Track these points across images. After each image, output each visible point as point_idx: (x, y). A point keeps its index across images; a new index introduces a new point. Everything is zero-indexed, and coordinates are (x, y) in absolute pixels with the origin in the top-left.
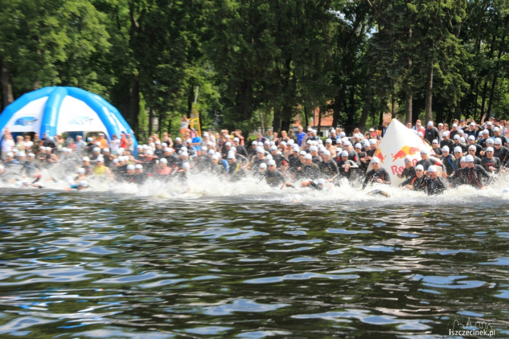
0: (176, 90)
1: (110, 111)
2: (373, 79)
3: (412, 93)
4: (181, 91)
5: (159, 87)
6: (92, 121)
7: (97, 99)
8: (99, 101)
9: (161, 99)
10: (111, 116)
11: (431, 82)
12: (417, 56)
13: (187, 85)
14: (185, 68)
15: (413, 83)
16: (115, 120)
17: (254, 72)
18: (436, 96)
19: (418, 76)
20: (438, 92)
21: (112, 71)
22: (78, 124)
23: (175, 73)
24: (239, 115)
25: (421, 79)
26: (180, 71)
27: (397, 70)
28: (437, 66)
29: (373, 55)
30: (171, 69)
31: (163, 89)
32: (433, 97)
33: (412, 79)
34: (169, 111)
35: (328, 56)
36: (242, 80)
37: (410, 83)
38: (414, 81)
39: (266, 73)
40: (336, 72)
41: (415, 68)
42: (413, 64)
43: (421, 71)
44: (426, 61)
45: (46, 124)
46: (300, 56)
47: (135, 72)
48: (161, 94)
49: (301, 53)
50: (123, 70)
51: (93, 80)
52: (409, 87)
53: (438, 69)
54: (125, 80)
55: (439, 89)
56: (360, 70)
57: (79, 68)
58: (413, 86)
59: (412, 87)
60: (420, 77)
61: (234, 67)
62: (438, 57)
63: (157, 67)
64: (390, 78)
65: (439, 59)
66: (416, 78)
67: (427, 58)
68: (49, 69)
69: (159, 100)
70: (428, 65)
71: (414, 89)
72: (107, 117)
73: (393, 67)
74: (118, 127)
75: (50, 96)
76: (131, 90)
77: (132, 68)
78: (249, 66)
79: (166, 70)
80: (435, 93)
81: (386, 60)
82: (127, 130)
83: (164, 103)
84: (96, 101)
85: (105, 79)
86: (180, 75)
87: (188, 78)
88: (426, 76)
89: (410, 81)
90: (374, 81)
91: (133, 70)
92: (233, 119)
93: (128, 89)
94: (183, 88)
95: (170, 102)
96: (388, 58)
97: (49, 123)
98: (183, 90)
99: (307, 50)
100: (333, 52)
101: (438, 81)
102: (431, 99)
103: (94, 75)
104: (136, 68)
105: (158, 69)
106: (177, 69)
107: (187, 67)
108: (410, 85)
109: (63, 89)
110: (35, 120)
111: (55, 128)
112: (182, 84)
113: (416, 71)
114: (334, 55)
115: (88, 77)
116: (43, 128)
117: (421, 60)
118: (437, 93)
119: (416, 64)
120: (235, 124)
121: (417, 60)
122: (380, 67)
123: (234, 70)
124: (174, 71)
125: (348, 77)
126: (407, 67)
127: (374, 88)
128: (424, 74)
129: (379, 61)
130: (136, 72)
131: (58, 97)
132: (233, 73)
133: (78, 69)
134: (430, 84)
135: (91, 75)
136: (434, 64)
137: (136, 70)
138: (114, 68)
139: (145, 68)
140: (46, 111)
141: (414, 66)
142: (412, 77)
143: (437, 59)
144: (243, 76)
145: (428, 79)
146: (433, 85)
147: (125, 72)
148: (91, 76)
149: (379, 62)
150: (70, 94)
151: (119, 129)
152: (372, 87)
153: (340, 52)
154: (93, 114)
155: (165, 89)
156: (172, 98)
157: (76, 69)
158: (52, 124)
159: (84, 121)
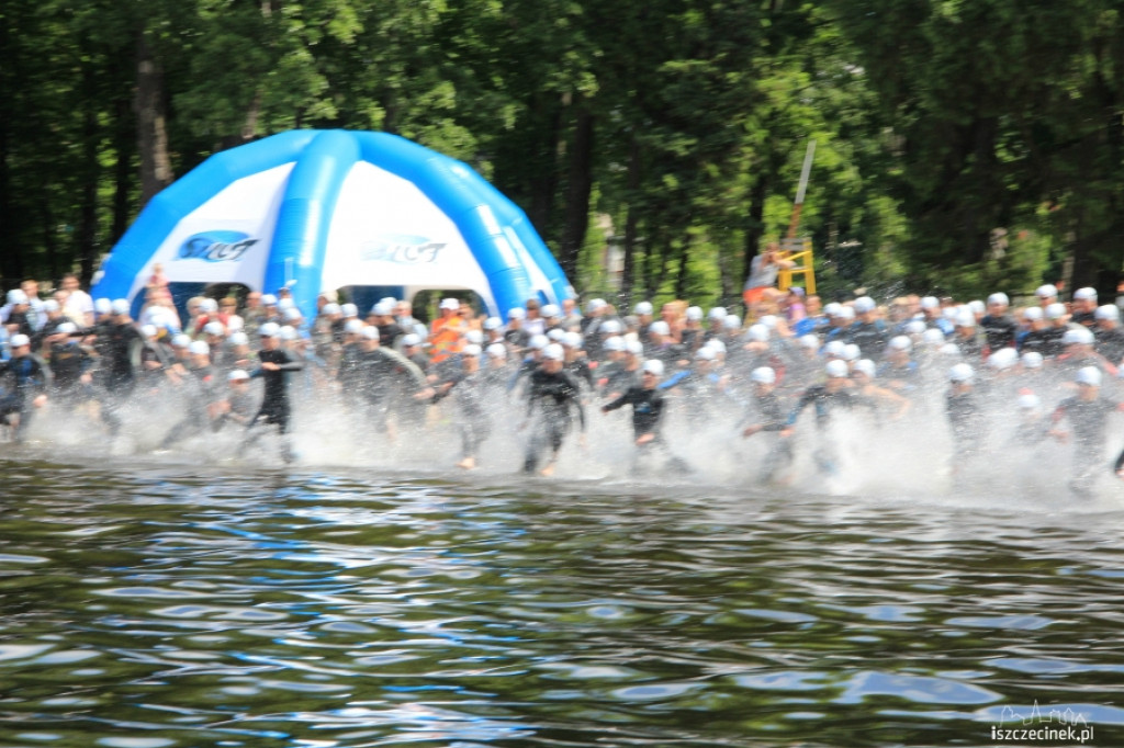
0: (723, 152)
1: (504, 221)
4: (741, 154)
5: (666, 140)
6: (441, 252)
7: (457, 176)
8: (464, 182)
9: (671, 181)
10: (503, 234)
13: (759, 135)
14: (758, 75)
16: (515, 251)
17: (1012, 92)
21: (498, 81)
22: (392, 258)
23: (722, 91)
24: (948, 245)
26: (742, 82)
30: (710, 77)
31: (681, 146)
34: (697, 225)
36: (966, 121)
39: (1054, 98)
45: (288, 260)
47: (585, 84)
48: (670, 162)
50: (543, 76)
51: (444, 113)
54: (544, 114)
57: (396, 68)
61: (943, 71)
63: (662, 69)
68: (296, 69)
69: (663, 184)
72: (489, 239)
74: (525, 274)
75: (300, 159)
76: (562, 147)
77: (576, 71)
78: (998, 71)
79: (691, 78)
82: (554, 285)
83: (681, 195)
84: (453, 181)
85: (480, 107)
86: (739, 98)
87: (764, 111)
91: (580, 79)
92: (926, 260)
93: (553, 143)
94: (751, 144)
95: (701, 194)
97: (295, 254)
98: (748, 150)
103: (447, 94)
104: (589, 70)
105: (664, 74)
106: (733, 76)
107: (765, 70)
109: (342, 139)
110: (251, 243)
111: (315, 273)
112: (743, 130)
115: (425, 99)
116: (274, 276)
120: (933, 275)
123: (942, 84)
124: (719, 84)
130: (589, 85)
131: (327, 166)
133: (393, 73)
135: (435, 92)
137: (589, 76)
138: (505, 69)
139: (621, 69)
140: (287, 213)
144: (971, 107)
147: (551, 84)
148: (437, 98)
150: (369, 154)
151: (529, 283)
154: (444, 228)
155: (688, 147)
156: (707, 178)
157: (384, 69)
158: (306, 259)
159: (413, 252)
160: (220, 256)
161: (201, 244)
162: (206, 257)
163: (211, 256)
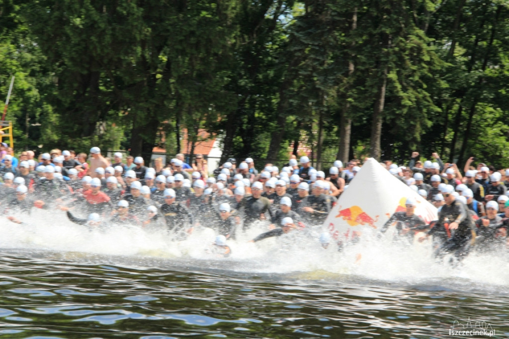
2: (292, 88)
3: (352, 115)
11: (382, 101)
12: (363, 58)
15: (355, 99)
18: (388, 122)
19: (363, 89)
20: (393, 117)
25: (367, 95)
27: (331, 78)
28: (393, 75)
29: (296, 51)
32: (384, 125)
33: (353, 92)
35: (224, 46)
37: (350, 99)
38: (356, 96)
40: (233, 72)
41: (359, 76)
42: (356, 70)
43: (368, 83)
44: (376, 67)
46: (181, 41)
49: (183, 38)
52: (348, 105)
53: (394, 82)
55: (393, 113)
56: (271, 73)
58: (354, 103)
59: (352, 106)
60: (366, 91)
62: (395, 62)
64: (319, 89)
65: (397, 66)
66: (360, 92)
67: (378, 63)
70: (380, 74)
71: (355, 109)
73: (326, 73)
80: (388, 118)
81: (315, 60)
88: (375, 91)
89: (350, 96)
90: (293, 91)
96: (318, 58)
99: (192, 33)
100: (234, 41)
101: (393, 100)
102: (380, 126)
108: (350, 102)
113: (360, 82)
114: (234, 45)
117: (370, 64)
118: (391, 119)
119: (362, 71)
121: (364, 64)
122: (305, 71)
125: (250, 82)
126: (346, 74)
127: (295, 102)
128: (372, 86)
129: (304, 61)
132: (72, 59)
134: (379, 103)
136: (389, 73)
141: (359, 73)
142: (354, 90)
143: (393, 65)
145: (378, 96)
146: (385, 105)
149: (303, 63)
152: (291, 101)
153: (244, 41)
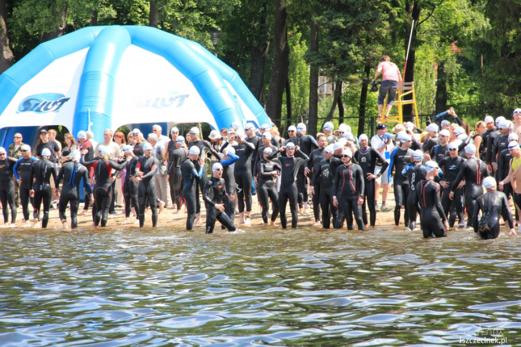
10: (226, 87)
22: (154, 106)
74: (238, 112)
84: (192, 55)
111: (106, 117)
116: (80, 118)
151: (242, 116)
158: (100, 109)
159: (167, 102)
160: (46, 109)
161: (33, 103)
162: (38, 110)
163: (42, 109)
